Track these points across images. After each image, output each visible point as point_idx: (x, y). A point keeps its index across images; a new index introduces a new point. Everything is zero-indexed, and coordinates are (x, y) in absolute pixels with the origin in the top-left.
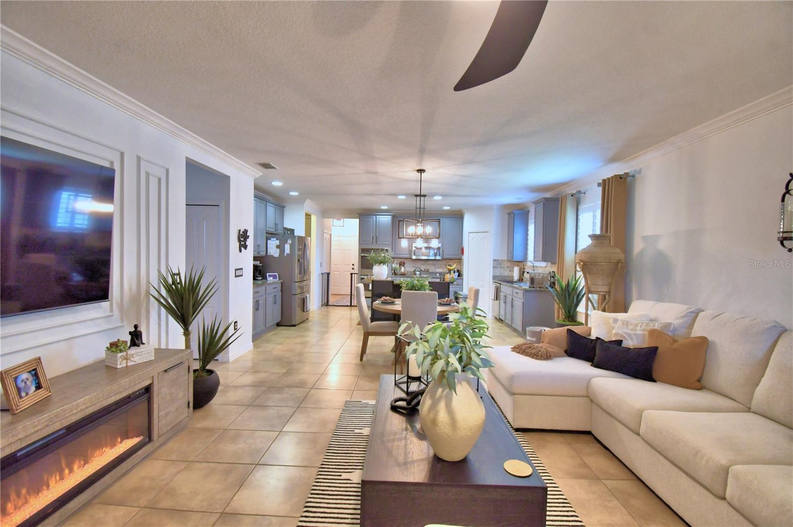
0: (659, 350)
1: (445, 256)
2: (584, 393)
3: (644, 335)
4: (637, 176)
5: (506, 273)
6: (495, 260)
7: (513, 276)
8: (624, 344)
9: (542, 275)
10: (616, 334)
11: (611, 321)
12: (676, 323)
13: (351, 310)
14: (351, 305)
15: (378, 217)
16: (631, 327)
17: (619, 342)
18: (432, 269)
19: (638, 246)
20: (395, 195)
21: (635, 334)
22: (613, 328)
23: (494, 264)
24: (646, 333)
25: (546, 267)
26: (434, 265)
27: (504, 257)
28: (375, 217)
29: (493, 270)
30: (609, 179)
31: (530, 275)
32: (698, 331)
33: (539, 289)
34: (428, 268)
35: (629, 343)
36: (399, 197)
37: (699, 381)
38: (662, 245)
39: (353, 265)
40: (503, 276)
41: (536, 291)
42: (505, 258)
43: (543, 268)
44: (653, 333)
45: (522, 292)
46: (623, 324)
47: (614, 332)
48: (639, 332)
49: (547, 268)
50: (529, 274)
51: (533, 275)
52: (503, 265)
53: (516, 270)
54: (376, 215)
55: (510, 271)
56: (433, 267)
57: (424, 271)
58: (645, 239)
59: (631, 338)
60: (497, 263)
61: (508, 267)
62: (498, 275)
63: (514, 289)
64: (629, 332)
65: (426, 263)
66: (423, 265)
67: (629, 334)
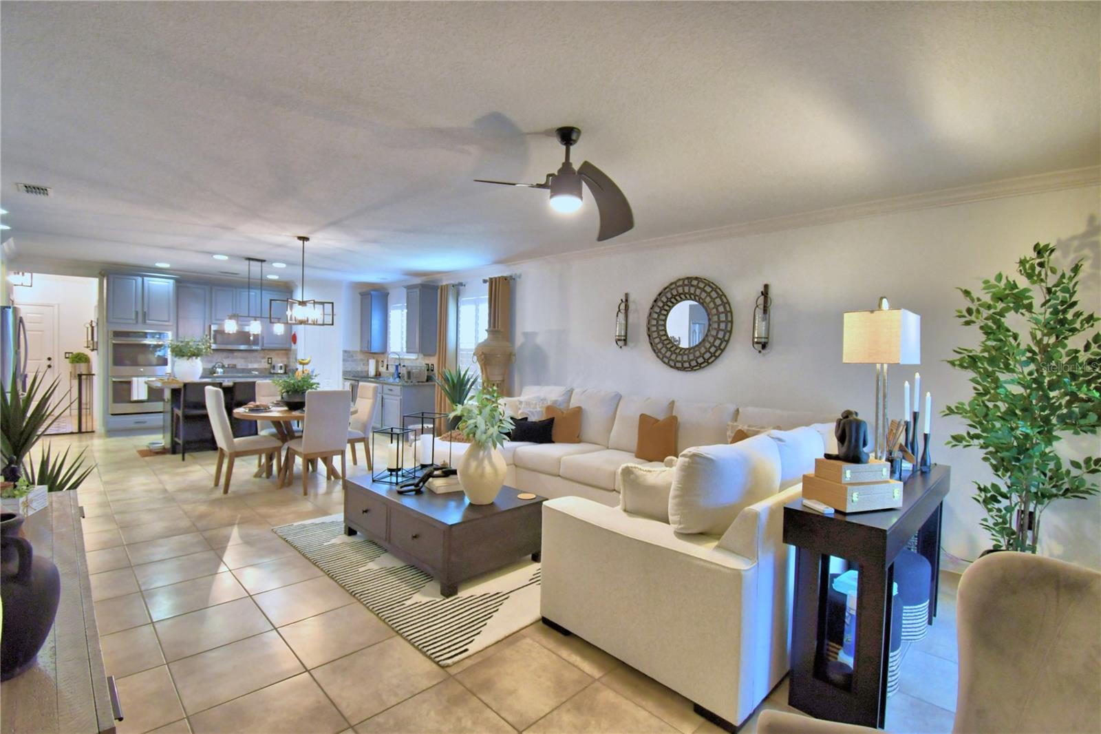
0: (555, 420)
1: (265, 345)
2: (512, 462)
3: (542, 412)
4: (518, 279)
5: (359, 368)
6: (345, 352)
7: (368, 371)
8: (529, 420)
9: (419, 368)
10: (522, 413)
11: (518, 403)
12: (560, 399)
13: (80, 441)
14: (80, 432)
15: (145, 278)
16: (532, 406)
17: (527, 418)
18: (240, 364)
19: (519, 340)
20: (212, 253)
21: (536, 411)
22: (520, 409)
23: (344, 356)
24: (544, 410)
25: (417, 359)
26: (245, 358)
27: (356, 347)
28: (140, 279)
29: (344, 365)
30: (496, 278)
31: (407, 369)
32: (574, 403)
33: (417, 384)
34: (234, 363)
35: (532, 419)
36: (216, 257)
37: (578, 437)
38: (539, 340)
39: (49, 359)
40: (356, 372)
41: (414, 385)
42: (358, 349)
43: (415, 361)
44: (549, 409)
45: (399, 387)
46: (526, 404)
47: (520, 412)
48: (538, 409)
49: (418, 361)
50: (404, 368)
51: (409, 368)
52: (355, 358)
53: (372, 363)
54: (143, 276)
55: (364, 364)
56: (243, 360)
57: (228, 367)
58: (525, 334)
59: (534, 416)
60: (348, 356)
61: (361, 360)
62: (350, 370)
63: (385, 386)
64: (531, 410)
65: (230, 355)
66: (225, 358)
67: (532, 413)
